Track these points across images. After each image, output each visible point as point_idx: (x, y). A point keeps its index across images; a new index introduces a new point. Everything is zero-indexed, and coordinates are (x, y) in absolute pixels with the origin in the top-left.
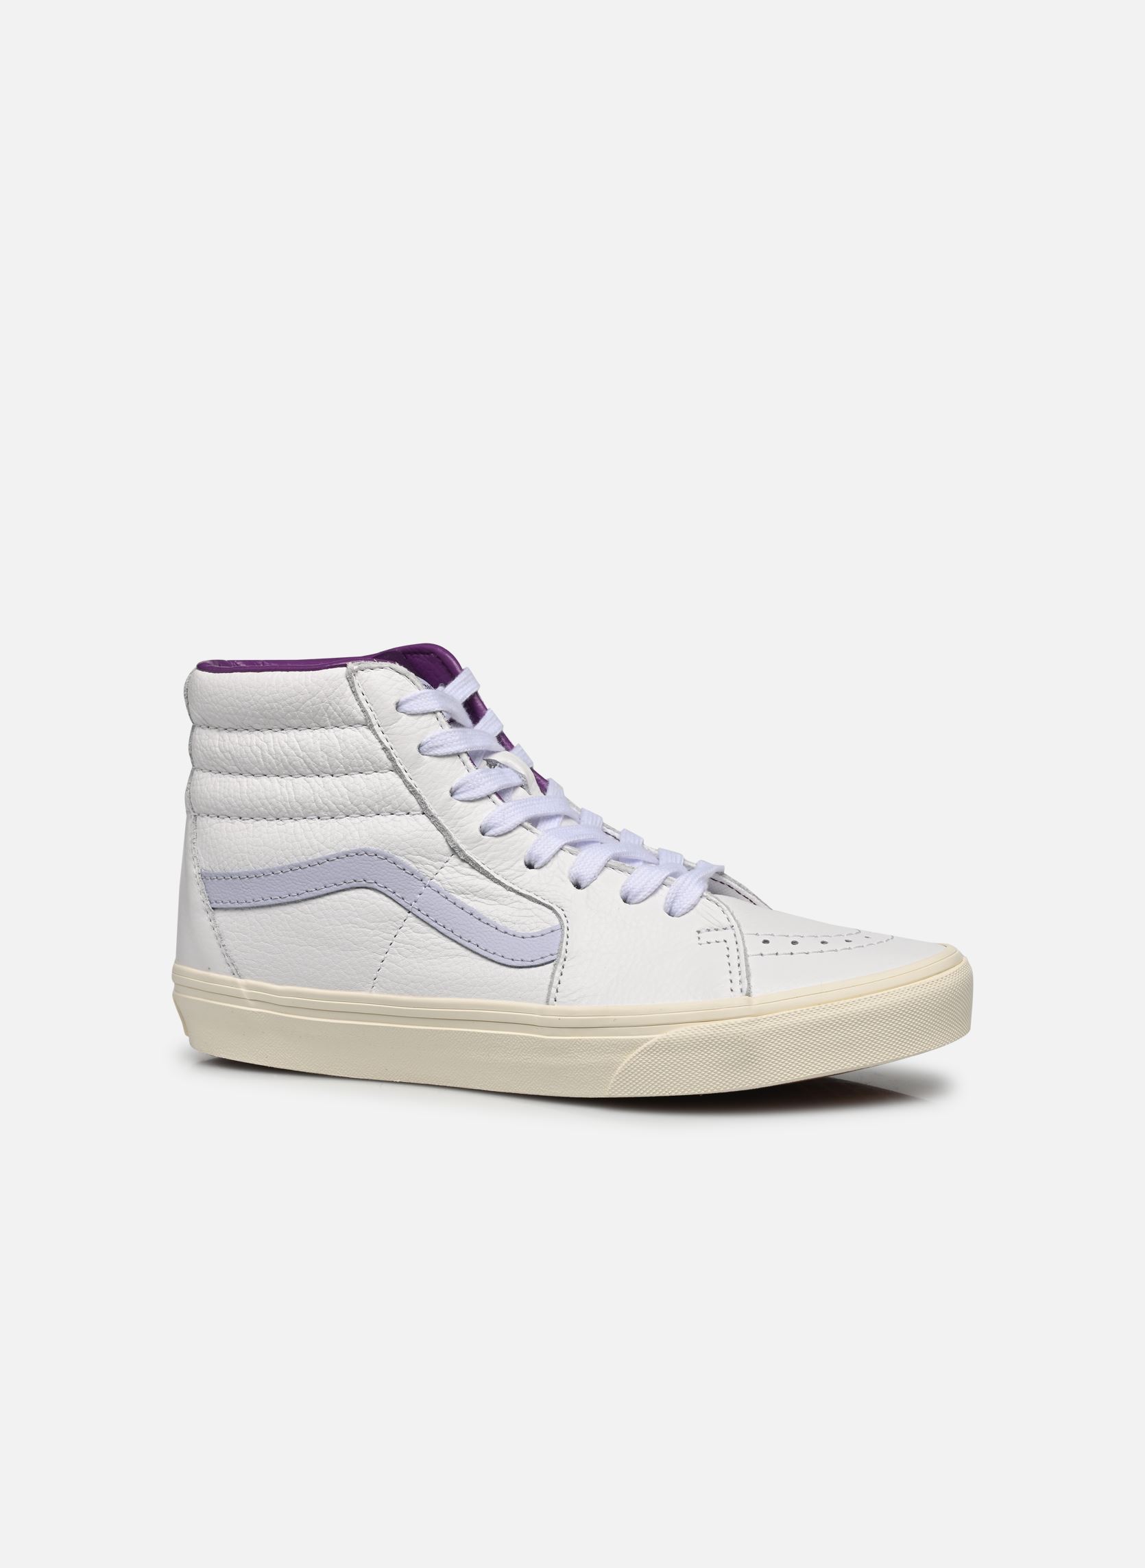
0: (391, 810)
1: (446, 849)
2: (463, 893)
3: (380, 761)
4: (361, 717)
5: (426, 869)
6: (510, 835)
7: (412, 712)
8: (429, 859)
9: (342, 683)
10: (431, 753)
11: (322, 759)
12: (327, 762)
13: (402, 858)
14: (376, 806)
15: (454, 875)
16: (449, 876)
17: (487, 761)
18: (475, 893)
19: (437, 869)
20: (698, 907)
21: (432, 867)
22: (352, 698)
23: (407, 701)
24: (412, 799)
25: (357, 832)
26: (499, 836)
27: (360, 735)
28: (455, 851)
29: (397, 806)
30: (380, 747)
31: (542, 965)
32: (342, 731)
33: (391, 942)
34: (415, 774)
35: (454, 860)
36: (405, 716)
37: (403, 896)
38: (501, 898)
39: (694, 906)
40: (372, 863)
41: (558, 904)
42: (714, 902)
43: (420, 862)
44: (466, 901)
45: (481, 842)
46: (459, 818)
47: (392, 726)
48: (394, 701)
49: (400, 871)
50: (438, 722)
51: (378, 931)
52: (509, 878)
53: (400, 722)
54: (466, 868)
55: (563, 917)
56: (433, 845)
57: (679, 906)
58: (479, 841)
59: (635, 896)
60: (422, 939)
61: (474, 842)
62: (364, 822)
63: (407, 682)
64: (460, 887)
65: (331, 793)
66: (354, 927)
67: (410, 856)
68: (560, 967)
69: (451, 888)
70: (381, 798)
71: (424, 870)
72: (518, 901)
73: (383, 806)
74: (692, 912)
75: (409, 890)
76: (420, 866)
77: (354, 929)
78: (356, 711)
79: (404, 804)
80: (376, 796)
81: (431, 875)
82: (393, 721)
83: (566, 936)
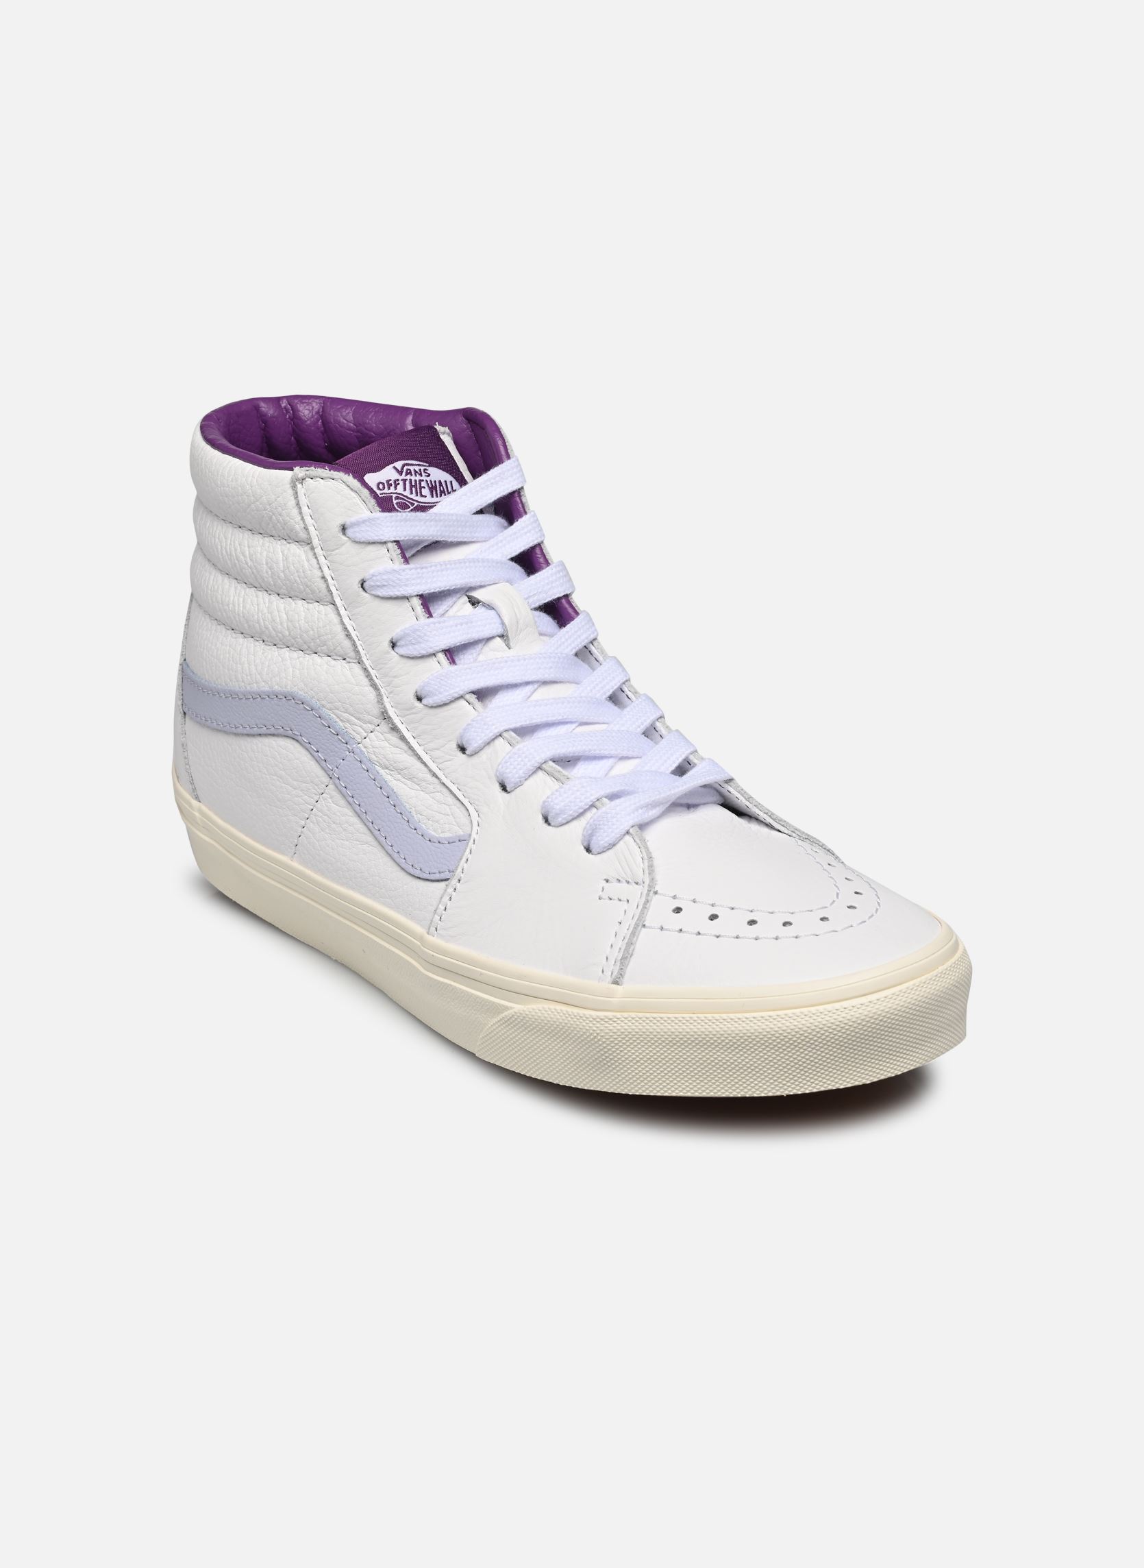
0: (327, 651)
1: (376, 710)
2: (387, 768)
3: (320, 592)
4: (303, 535)
5: (356, 730)
6: (445, 708)
7: (357, 540)
8: (358, 719)
9: (285, 492)
10: (373, 592)
11: (265, 575)
12: (270, 579)
13: (330, 712)
14: (312, 644)
15: (379, 745)
16: (377, 743)
17: (469, 597)
18: (399, 771)
19: (366, 732)
20: (618, 846)
21: (360, 730)
22: (295, 511)
23: (357, 524)
24: (347, 643)
25: (291, 670)
26: (432, 707)
27: (303, 557)
28: (385, 716)
29: (332, 648)
30: (320, 574)
31: (438, 881)
32: (288, 545)
33: (312, 807)
34: (354, 614)
35: (384, 727)
36: (349, 544)
37: (326, 758)
38: (424, 784)
39: (613, 845)
40: (298, 712)
41: (476, 807)
42: (638, 844)
43: (348, 721)
44: (388, 778)
45: (414, 711)
46: (395, 677)
47: (333, 553)
48: (340, 521)
49: (323, 728)
50: (388, 555)
51: (300, 792)
52: (437, 760)
53: (343, 549)
54: (393, 738)
55: (475, 824)
56: (362, 704)
57: (600, 841)
58: (412, 709)
59: (557, 815)
60: (338, 814)
61: (408, 710)
62: (301, 659)
63: (358, 500)
64: (384, 760)
65: (272, 618)
66: (279, 781)
67: (338, 711)
68: (450, 890)
69: (376, 759)
70: (316, 636)
71: (352, 732)
72: (440, 792)
73: (319, 646)
74: (610, 851)
75: (332, 752)
76: (348, 725)
77: (278, 782)
78: (299, 527)
79: (339, 648)
80: (312, 632)
81: (358, 739)
82: (335, 547)
83: (468, 851)
